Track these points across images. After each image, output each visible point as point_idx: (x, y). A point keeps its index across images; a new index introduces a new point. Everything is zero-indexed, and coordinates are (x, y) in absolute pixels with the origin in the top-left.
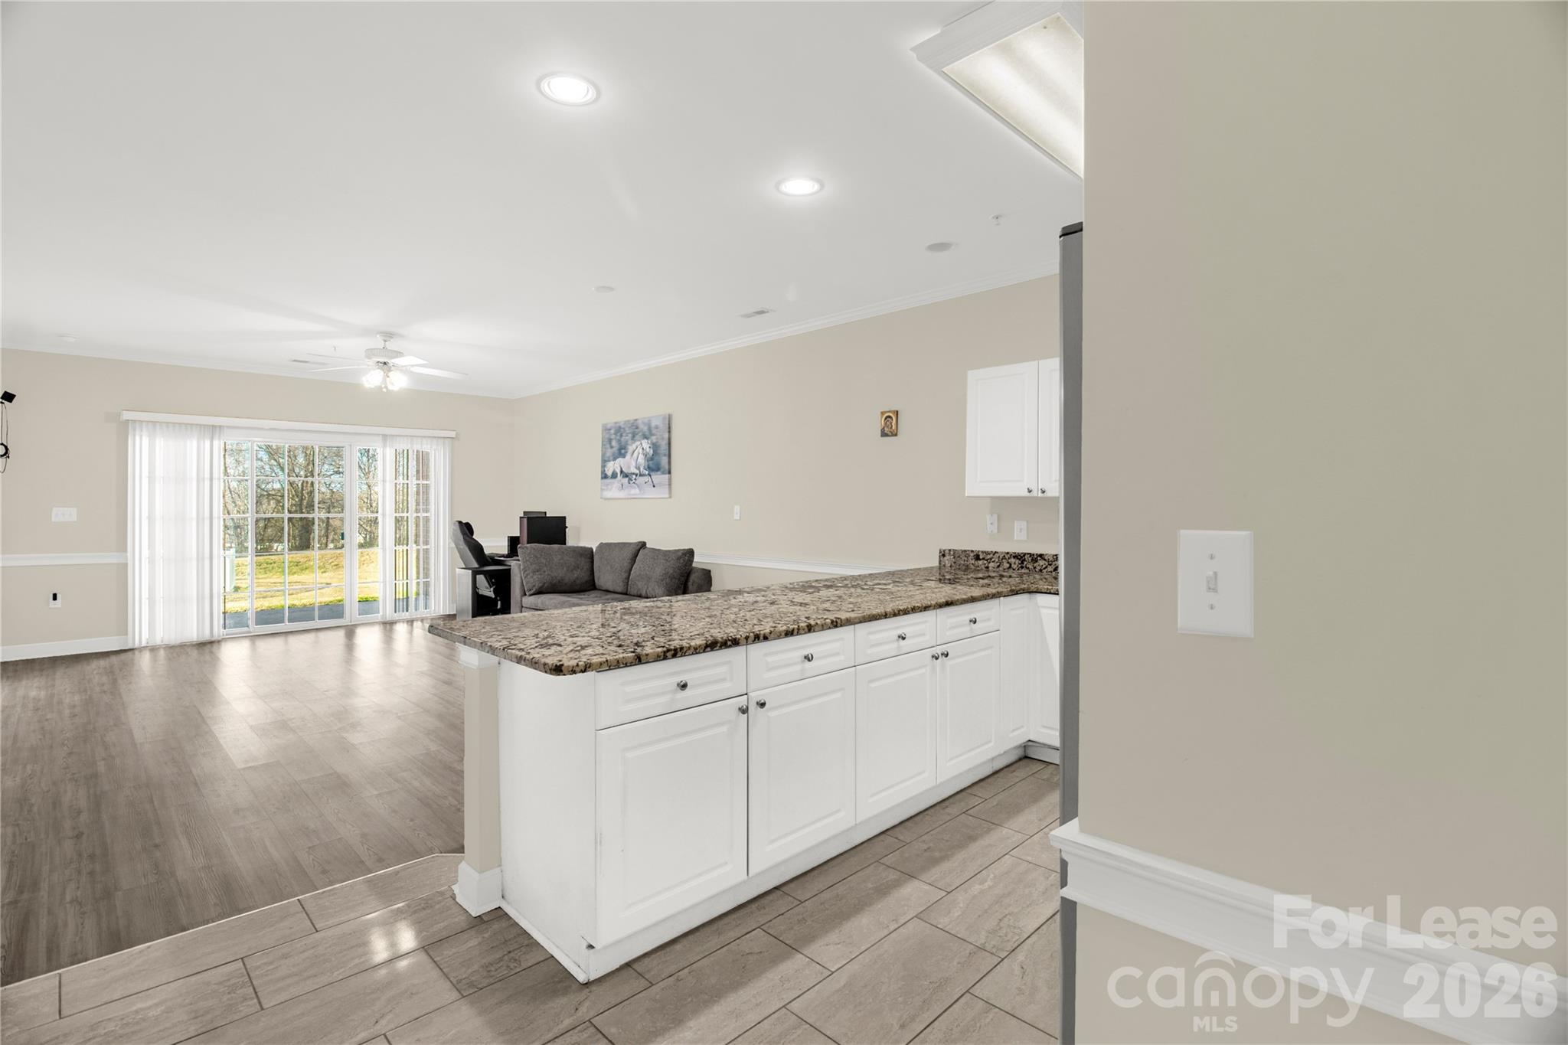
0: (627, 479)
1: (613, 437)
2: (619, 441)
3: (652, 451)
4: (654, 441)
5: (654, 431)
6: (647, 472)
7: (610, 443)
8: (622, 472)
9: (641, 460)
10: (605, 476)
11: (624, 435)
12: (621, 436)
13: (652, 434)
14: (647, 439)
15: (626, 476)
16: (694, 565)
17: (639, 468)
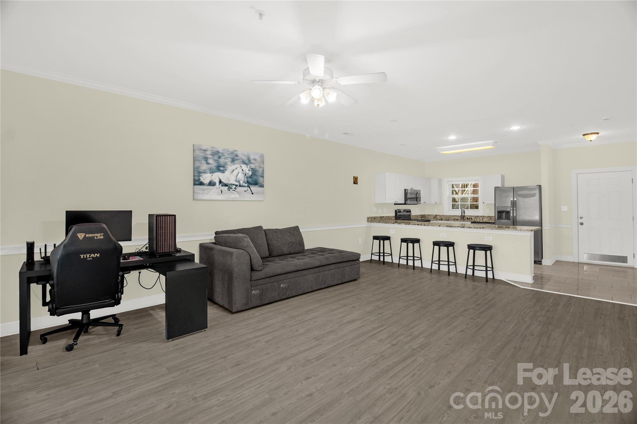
0: (227, 187)
1: (210, 156)
2: (217, 161)
3: (250, 173)
5: (252, 161)
6: (246, 185)
7: (206, 160)
8: (220, 182)
9: (241, 176)
11: (222, 158)
12: (220, 158)
13: (250, 163)
14: (247, 164)
15: (226, 185)
17: (239, 182)
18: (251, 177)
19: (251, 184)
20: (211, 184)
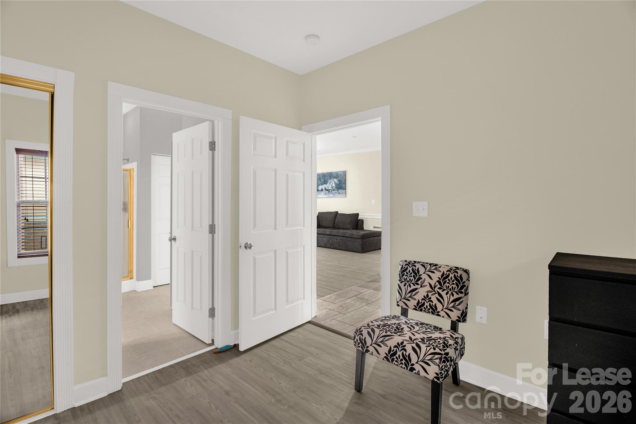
1: (321, 177)
2: (324, 179)
3: (338, 182)
4: (340, 179)
5: (339, 176)
6: (336, 189)
7: (320, 180)
9: (334, 185)
10: (318, 190)
11: (326, 177)
12: (325, 177)
13: (338, 177)
14: (336, 178)
15: (327, 190)
16: (359, 219)
17: (333, 188)
18: (338, 185)
19: (339, 189)
20: (322, 190)
